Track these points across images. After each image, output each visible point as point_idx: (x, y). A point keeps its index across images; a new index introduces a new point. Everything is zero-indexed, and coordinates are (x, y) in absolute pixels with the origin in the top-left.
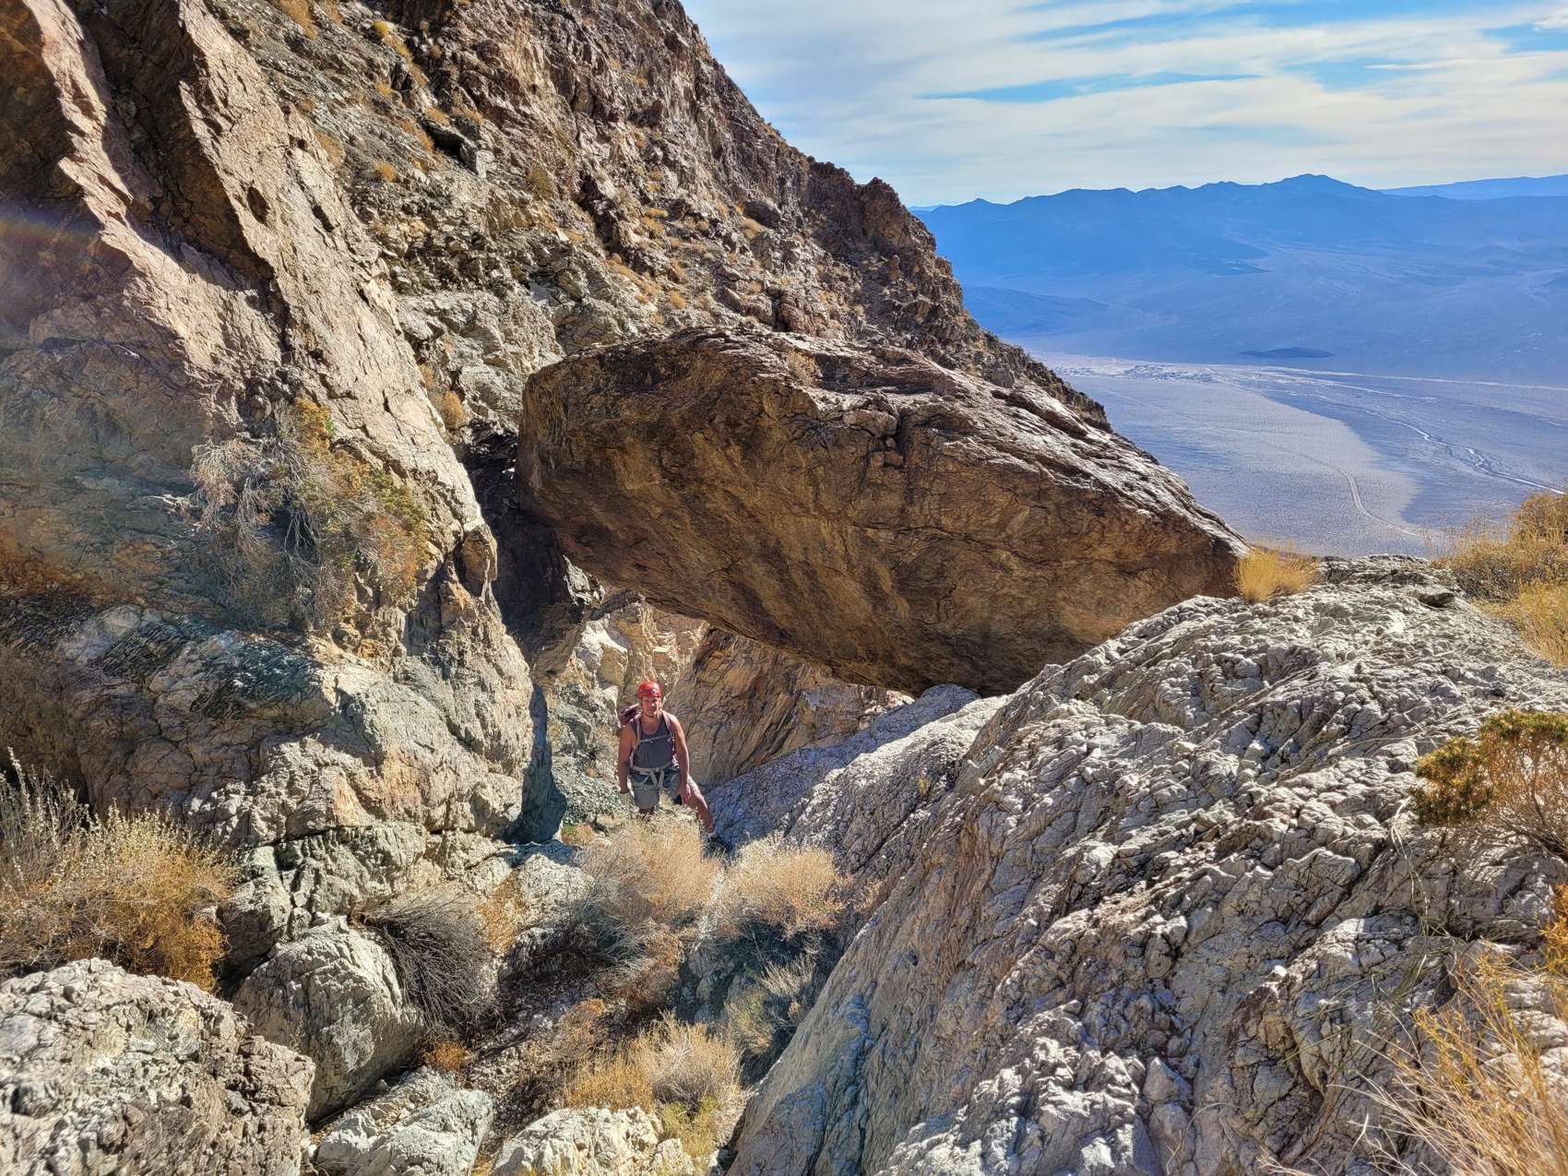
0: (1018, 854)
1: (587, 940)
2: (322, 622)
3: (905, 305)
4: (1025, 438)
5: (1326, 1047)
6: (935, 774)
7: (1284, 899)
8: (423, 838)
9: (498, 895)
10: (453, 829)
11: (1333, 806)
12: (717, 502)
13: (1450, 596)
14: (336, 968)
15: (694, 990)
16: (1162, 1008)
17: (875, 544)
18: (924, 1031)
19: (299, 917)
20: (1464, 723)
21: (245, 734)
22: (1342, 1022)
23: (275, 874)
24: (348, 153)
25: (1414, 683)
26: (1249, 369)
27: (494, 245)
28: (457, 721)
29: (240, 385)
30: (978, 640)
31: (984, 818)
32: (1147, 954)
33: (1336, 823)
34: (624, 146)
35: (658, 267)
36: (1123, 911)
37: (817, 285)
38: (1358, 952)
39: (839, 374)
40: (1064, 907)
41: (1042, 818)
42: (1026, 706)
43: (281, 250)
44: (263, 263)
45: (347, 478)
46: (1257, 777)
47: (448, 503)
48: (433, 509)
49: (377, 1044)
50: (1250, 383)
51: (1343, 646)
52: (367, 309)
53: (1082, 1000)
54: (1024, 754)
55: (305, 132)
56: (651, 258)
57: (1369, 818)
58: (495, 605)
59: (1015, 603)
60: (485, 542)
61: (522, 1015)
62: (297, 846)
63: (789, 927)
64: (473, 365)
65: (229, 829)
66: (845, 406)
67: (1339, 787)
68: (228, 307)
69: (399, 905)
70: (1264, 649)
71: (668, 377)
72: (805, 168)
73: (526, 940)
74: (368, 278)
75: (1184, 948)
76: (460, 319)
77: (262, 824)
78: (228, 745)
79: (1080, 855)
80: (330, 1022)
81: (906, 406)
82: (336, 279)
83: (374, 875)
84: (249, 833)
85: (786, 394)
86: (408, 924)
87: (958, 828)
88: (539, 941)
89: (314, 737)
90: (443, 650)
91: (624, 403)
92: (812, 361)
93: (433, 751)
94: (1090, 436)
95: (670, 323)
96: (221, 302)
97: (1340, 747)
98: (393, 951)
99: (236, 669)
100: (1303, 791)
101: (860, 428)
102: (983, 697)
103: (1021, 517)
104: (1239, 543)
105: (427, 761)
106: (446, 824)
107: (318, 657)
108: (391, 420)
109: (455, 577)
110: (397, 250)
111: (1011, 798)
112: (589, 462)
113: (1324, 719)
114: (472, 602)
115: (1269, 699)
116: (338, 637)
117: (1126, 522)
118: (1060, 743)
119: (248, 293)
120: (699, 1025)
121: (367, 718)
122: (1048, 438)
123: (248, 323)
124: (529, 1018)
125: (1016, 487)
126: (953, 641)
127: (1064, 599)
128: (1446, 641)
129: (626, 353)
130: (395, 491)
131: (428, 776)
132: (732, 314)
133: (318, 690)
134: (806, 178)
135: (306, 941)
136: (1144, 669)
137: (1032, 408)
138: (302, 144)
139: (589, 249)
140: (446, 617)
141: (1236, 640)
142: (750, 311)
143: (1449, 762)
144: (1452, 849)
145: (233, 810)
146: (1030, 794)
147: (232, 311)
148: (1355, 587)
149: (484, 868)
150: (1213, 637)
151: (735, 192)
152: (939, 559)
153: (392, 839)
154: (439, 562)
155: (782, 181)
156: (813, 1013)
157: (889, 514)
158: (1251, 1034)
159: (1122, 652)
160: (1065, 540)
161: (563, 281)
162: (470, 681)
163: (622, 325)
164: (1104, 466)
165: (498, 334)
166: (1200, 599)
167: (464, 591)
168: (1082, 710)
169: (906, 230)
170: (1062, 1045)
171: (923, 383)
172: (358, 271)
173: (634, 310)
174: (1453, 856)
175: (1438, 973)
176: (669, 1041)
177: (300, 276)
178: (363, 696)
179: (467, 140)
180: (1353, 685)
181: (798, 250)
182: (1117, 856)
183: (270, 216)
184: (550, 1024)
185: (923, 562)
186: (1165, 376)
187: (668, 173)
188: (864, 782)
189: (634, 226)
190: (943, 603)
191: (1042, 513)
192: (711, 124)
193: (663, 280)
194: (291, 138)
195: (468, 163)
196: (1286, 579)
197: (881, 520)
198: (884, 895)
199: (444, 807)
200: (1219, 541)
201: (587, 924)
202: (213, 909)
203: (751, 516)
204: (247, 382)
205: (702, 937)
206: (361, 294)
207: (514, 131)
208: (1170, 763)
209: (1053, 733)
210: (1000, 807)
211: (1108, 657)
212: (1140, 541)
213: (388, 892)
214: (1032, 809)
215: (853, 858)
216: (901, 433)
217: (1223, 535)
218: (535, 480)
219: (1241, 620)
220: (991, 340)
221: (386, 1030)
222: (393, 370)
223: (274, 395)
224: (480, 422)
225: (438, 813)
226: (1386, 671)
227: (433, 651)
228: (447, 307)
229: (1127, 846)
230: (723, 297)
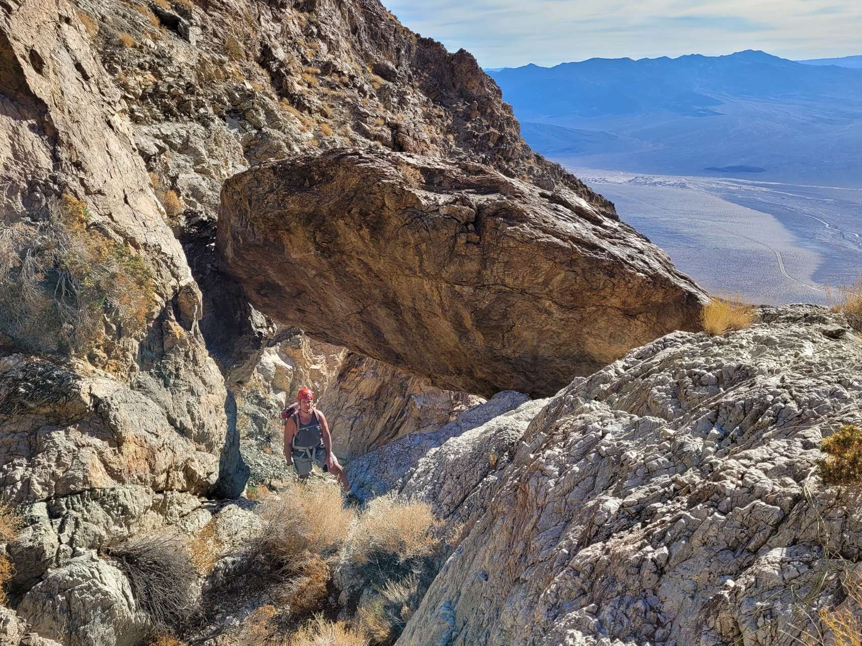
0: (556, 505)
1: (263, 565)
2: (80, 348)
3: (481, 134)
4: (561, 224)
5: (761, 634)
6: (500, 451)
7: (734, 534)
8: (150, 496)
9: (202, 535)
10: (172, 490)
11: (766, 472)
12: (354, 267)
13: (843, 331)
14: (89, 585)
15: (337, 598)
16: (652, 609)
17: (460, 295)
18: (492, 625)
19: (64, 551)
20: (852, 416)
21: (27, 424)
22: (771, 617)
23: (47, 521)
24: (101, 27)
25: (820, 389)
26: (711, 179)
27: (201, 91)
28: (174, 416)
29: (24, 185)
30: (529, 360)
31: (533, 481)
32: (642, 572)
33: (767, 484)
34: (291, 25)
35: (314, 108)
36: (626, 543)
37: (422, 120)
38: (782, 570)
39: (437, 181)
40: (585, 541)
41: (572, 481)
42: (562, 405)
43: (53, 93)
44: (40, 102)
45: (98, 250)
46: (715, 453)
47: (169, 267)
48: (158, 271)
49: (118, 637)
50: (711, 189)
51: (773, 365)
52: (113, 134)
53: (598, 604)
54: (559, 437)
55: (70, 12)
56: (309, 101)
57: (790, 480)
58: (201, 337)
59: (555, 336)
60: (194, 294)
61: (218, 617)
62: (63, 502)
63: (401, 555)
64: (187, 173)
65: (15, 490)
66: (440, 203)
67: (770, 459)
68: (16, 131)
69: (133, 542)
70: (720, 366)
71: (320, 182)
72: (414, 41)
73: (222, 565)
74: (113, 112)
75: (666, 568)
76: (178, 141)
77: (38, 487)
78: (15, 432)
79: (597, 505)
80: (85, 622)
81: (482, 202)
82: (91, 112)
83: (116, 522)
84: (29, 493)
85: (401, 195)
86: (140, 555)
87: (515, 488)
88: (230, 566)
89: (75, 427)
90: (165, 367)
91: (290, 199)
92: (418, 172)
93: (157, 436)
94: (605, 223)
95: (321, 146)
96: (11, 128)
97: (771, 432)
98: (129, 574)
99: (21, 380)
100: (746, 462)
101: (451, 217)
102: (533, 399)
103: (559, 278)
104: (704, 296)
105: (153, 443)
106: (167, 486)
107: (78, 372)
108: (129, 210)
109: (173, 317)
110: (134, 94)
111: (551, 467)
112: (265, 239)
113: (760, 413)
114: (185, 334)
115: (724, 400)
116: (92, 358)
117: (629, 282)
118: (584, 430)
119: (30, 122)
120: (340, 623)
121: (112, 414)
122: (577, 225)
123: (29, 143)
124: (224, 618)
125: (555, 258)
126: (513, 361)
127: (588, 333)
128: (840, 361)
129: (291, 165)
130: (131, 258)
131: (154, 453)
132: (364, 139)
133: (77, 395)
134: (415, 48)
135: (68, 567)
136: (640, 380)
137: (566, 205)
138: (68, 20)
139: (267, 94)
140: (167, 344)
141: (702, 360)
142: (377, 138)
143: (843, 441)
144: (844, 500)
145: (18, 477)
146: (564, 465)
147: (18, 134)
148: (780, 325)
149: (192, 516)
150: (687, 358)
151: (366, 57)
152: (503, 306)
153: (129, 497)
154: (162, 307)
155: (398, 50)
156: (417, 614)
157: (470, 275)
158: (711, 626)
159: (626, 368)
160: (589, 294)
161: (248, 116)
162: (183, 388)
163: (289, 146)
164: (614, 244)
165: (204, 152)
166: (678, 333)
167: (179, 327)
168: (599, 408)
169: (482, 84)
170: (584, 635)
171: (493, 187)
172: (107, 108)
173: (297, 136)
174: (845, 505)
175: (835, 584)
176: (319, 634)
177: (66, 111)
178: (109, 399)
179: (182, 20)
180: (779, 390)
181: (409, 97)
182: (622, 506)
183: (45, 70)
184: (238, 623)
185: (493, 307)
186: (655, 184)
187: (321, 43)
188: (452, 456)
189: (297, 79)
190: (506, 335)
191: (572, 275)
192: (350, 11)
193: (317, 116)
194: (60, 16)
195: (183, 35)
196: (735, 320)
197: (465, 279)
198: (466, 533)
199: (165, 475)
200: (690, 294)
201: (263, 554)
202: (4, 546)
203: (377, 276)
204: (29, 183)
205: (342, 563)
206: (109, 123)
207: (215, 14)
208: (658, 443)
209: (579, 423)
210: (544, 474)
211: (617, 372)
212: (638, 294)
213: (126, 533)
214: (565, 475)
215: (445, 508)
216: (478, 220)
217: (693, 290)
218: (229, 252)
219: (705, 347)
220: (539, 159)
221: (124, 628)
222: (131, 175)
223: (47, 192)
224: (191, 211)
225: (161, 479)
226: (801, 381)
227: (158, 368)
228: (169, 133)
229: (629, 499)
230: (358, 128)
